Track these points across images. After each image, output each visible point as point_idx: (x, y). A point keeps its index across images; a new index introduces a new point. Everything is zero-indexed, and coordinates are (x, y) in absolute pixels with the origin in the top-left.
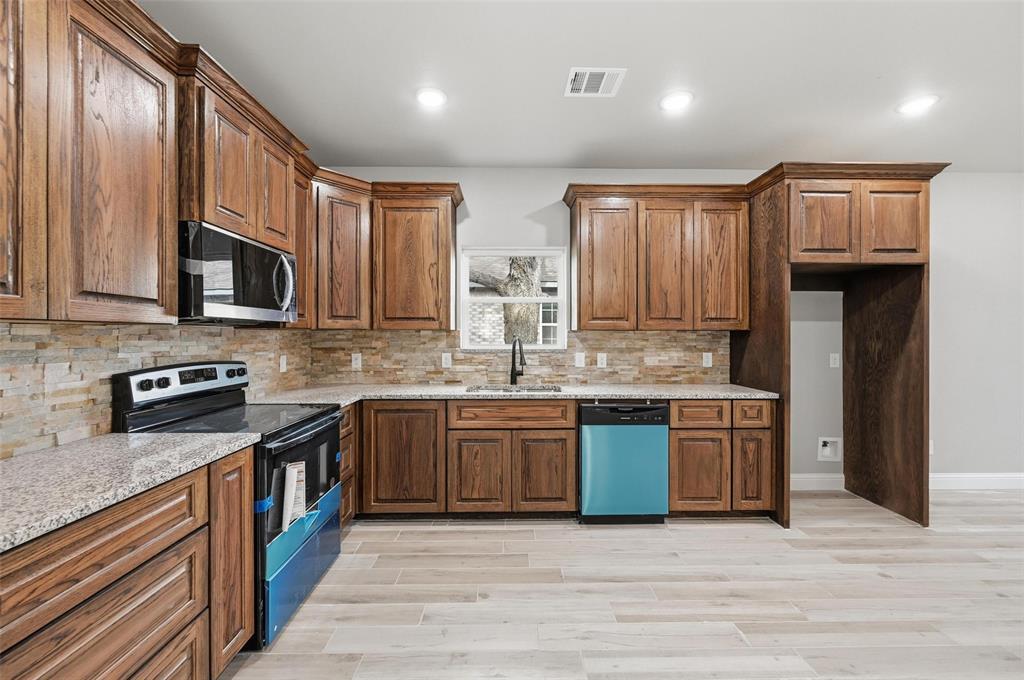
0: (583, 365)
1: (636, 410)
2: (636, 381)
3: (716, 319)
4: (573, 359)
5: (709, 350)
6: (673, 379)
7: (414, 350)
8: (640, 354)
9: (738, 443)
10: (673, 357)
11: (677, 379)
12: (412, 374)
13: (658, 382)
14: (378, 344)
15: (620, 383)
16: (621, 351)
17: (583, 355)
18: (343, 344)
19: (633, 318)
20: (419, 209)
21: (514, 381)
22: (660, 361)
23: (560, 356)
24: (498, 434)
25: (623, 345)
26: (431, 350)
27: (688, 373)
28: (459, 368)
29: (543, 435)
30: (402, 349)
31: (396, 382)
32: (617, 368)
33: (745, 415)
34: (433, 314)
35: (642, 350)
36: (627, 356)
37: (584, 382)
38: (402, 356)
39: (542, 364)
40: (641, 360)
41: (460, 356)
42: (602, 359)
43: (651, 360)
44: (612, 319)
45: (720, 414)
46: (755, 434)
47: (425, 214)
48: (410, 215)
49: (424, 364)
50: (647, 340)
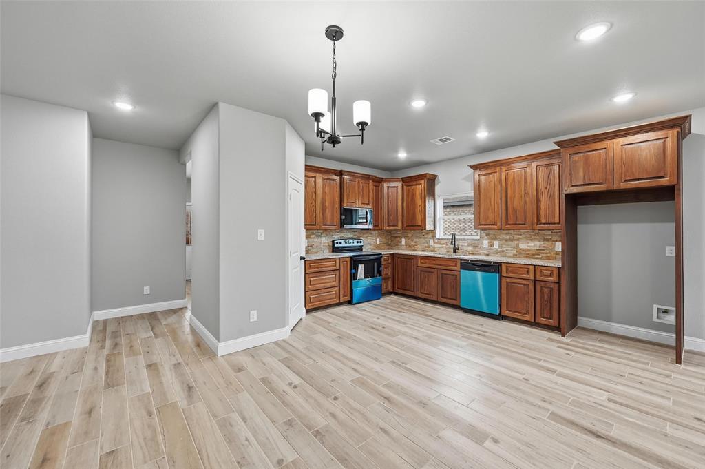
0: (487, 246)
1: (482, 265)
2: (515, 256)
3: (547, 224)
4: (482, 244)
5: (560, 241)
6: (536, 256)
7: (420, 238)
8: (516, 242)
9: (538, 288)
10: (535, 244)
11: (538, 256)
12: (420, 247)
13: (527, 257)
14: (410, 235)
15: (505, 256)
16: (506, 240)
17: (487, 242)
18: (400, 235)
19: (499, 224)
20: (416, 185)
21: (455, 252)
22: (528, 246)
23: (477, 242)
24: (433, 270)
25: (508, 237)
26: (426, 238)
27: (546, 253)
28: (436, 245)
29: (448, 272)
30: (417, 237)
31: (415, 250)
32: (504, 249)
33: (542, 274)
34: (420, 224)
35: (518, 240)
36: (510, 243)
37: (488, 255)
38: (417, 240)
39: (468, 245)
40: (517, 245)
41: (436, 241)
42: (496, 244)
43: (523, 245)
44: (489, 225)
45: (528, 272)
46: (548, 285)
47: (418, 186)
48: (414, 187)
49: (424, 243)
50: (521, 235)
